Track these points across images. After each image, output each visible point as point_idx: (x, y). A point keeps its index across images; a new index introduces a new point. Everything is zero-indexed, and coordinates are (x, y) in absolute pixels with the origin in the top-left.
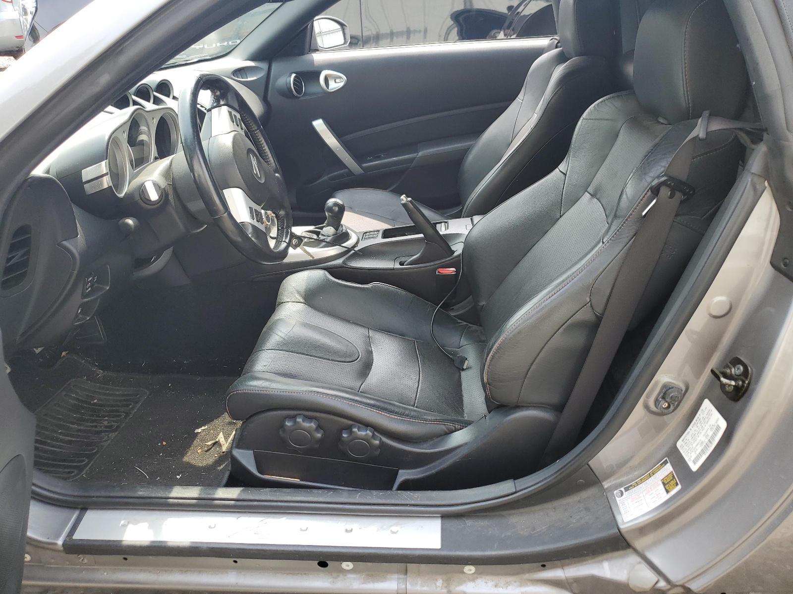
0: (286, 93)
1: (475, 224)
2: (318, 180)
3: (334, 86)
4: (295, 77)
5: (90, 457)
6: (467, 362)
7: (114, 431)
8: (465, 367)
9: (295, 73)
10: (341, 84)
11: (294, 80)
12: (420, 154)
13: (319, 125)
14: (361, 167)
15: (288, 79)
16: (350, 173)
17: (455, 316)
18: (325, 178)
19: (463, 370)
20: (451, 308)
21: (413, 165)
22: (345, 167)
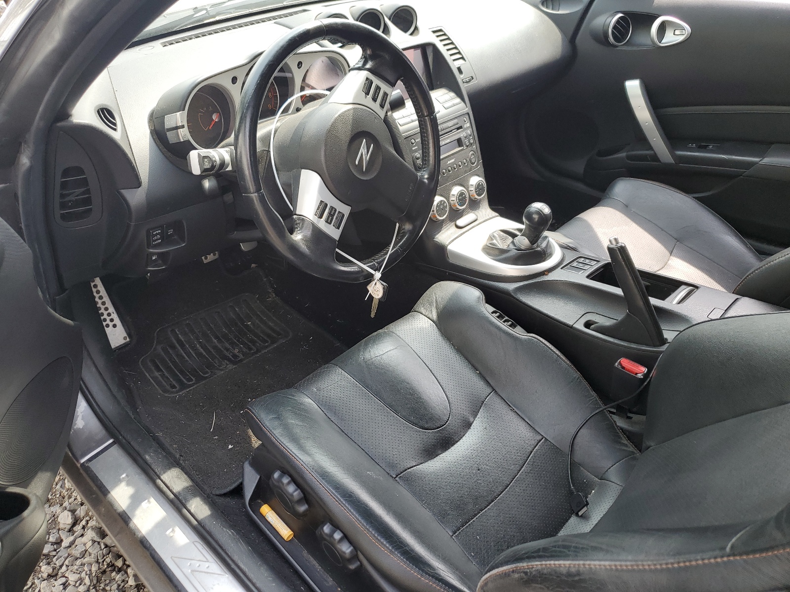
0: (601, 38)
1: (726, 316)
2: (611, 155)
3: (671, 38)
4: (620, 18)
5: (199, 379)
6: (585, 509)
7: (234, 363)
8: (580, 514)
9: (621, 12)
10: (681, 39)
11: (618, 22)
12: (767, 160)
13: (633, 87)
14: (673, 155)
15: (609, 20)
16: (655, 158)
17: (622, 429)
18: (623, 155)
19: (577, 515)
20: (630, 415)
21: (748, 172)
22: (651, 148)
